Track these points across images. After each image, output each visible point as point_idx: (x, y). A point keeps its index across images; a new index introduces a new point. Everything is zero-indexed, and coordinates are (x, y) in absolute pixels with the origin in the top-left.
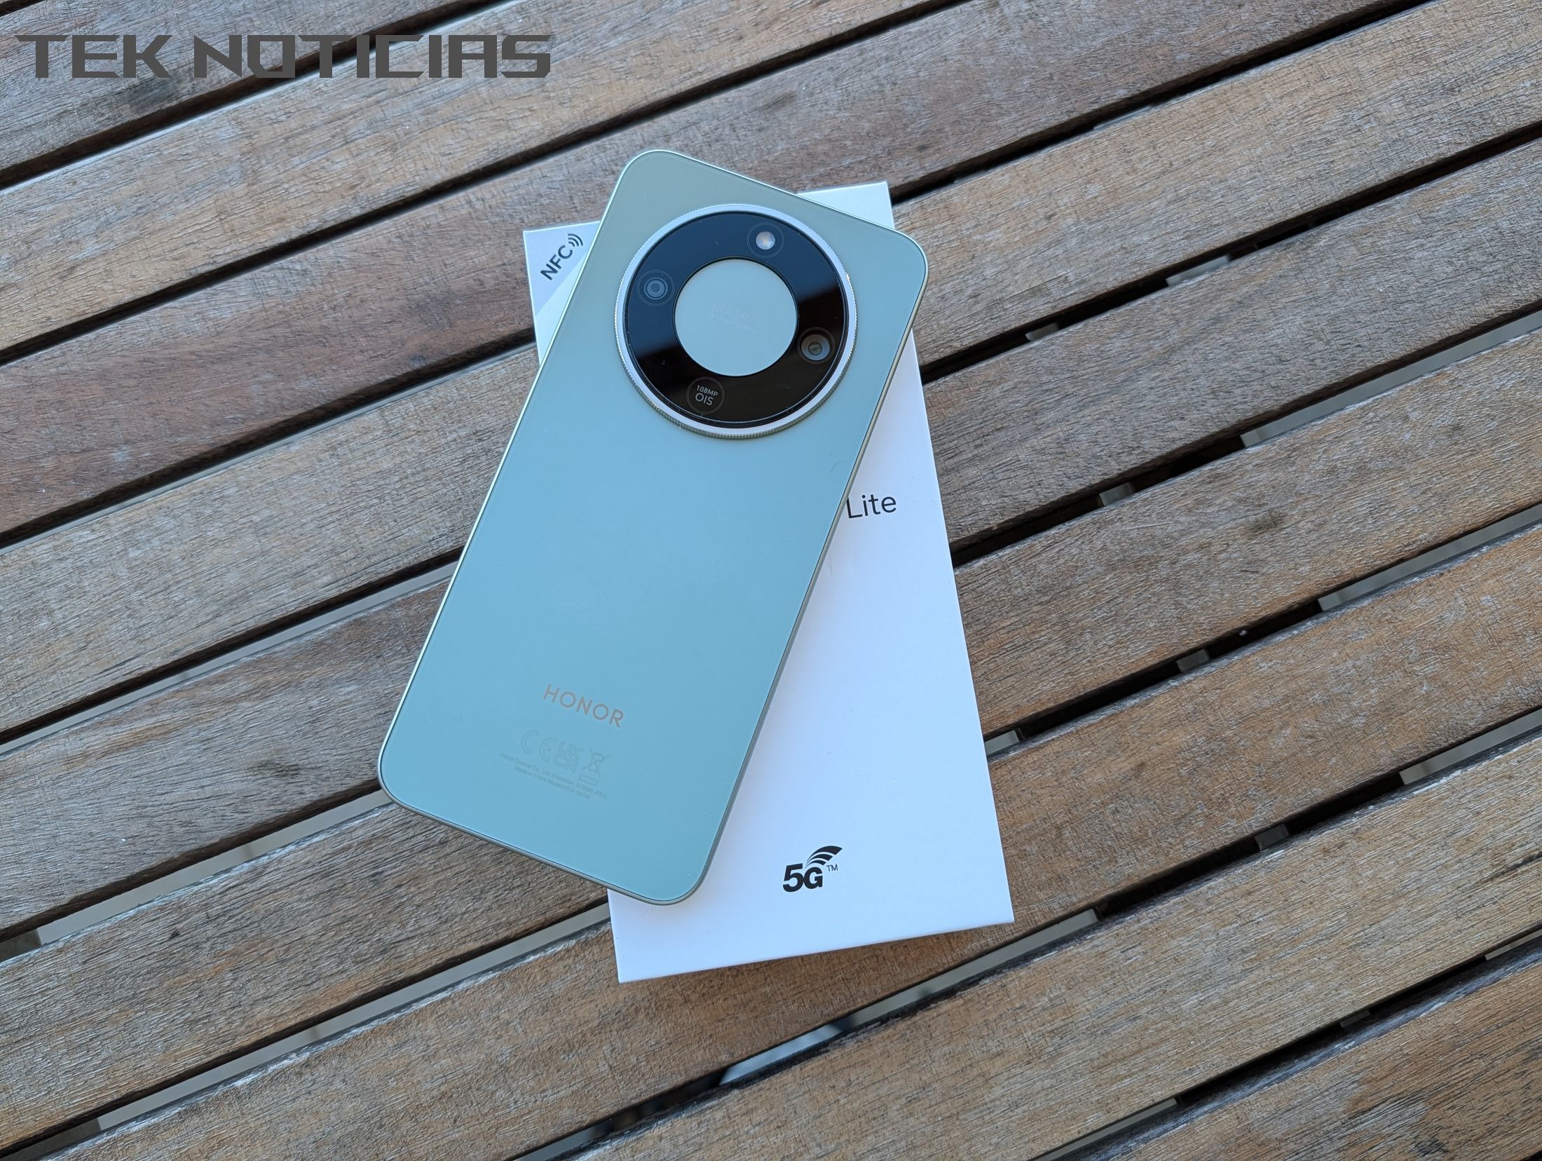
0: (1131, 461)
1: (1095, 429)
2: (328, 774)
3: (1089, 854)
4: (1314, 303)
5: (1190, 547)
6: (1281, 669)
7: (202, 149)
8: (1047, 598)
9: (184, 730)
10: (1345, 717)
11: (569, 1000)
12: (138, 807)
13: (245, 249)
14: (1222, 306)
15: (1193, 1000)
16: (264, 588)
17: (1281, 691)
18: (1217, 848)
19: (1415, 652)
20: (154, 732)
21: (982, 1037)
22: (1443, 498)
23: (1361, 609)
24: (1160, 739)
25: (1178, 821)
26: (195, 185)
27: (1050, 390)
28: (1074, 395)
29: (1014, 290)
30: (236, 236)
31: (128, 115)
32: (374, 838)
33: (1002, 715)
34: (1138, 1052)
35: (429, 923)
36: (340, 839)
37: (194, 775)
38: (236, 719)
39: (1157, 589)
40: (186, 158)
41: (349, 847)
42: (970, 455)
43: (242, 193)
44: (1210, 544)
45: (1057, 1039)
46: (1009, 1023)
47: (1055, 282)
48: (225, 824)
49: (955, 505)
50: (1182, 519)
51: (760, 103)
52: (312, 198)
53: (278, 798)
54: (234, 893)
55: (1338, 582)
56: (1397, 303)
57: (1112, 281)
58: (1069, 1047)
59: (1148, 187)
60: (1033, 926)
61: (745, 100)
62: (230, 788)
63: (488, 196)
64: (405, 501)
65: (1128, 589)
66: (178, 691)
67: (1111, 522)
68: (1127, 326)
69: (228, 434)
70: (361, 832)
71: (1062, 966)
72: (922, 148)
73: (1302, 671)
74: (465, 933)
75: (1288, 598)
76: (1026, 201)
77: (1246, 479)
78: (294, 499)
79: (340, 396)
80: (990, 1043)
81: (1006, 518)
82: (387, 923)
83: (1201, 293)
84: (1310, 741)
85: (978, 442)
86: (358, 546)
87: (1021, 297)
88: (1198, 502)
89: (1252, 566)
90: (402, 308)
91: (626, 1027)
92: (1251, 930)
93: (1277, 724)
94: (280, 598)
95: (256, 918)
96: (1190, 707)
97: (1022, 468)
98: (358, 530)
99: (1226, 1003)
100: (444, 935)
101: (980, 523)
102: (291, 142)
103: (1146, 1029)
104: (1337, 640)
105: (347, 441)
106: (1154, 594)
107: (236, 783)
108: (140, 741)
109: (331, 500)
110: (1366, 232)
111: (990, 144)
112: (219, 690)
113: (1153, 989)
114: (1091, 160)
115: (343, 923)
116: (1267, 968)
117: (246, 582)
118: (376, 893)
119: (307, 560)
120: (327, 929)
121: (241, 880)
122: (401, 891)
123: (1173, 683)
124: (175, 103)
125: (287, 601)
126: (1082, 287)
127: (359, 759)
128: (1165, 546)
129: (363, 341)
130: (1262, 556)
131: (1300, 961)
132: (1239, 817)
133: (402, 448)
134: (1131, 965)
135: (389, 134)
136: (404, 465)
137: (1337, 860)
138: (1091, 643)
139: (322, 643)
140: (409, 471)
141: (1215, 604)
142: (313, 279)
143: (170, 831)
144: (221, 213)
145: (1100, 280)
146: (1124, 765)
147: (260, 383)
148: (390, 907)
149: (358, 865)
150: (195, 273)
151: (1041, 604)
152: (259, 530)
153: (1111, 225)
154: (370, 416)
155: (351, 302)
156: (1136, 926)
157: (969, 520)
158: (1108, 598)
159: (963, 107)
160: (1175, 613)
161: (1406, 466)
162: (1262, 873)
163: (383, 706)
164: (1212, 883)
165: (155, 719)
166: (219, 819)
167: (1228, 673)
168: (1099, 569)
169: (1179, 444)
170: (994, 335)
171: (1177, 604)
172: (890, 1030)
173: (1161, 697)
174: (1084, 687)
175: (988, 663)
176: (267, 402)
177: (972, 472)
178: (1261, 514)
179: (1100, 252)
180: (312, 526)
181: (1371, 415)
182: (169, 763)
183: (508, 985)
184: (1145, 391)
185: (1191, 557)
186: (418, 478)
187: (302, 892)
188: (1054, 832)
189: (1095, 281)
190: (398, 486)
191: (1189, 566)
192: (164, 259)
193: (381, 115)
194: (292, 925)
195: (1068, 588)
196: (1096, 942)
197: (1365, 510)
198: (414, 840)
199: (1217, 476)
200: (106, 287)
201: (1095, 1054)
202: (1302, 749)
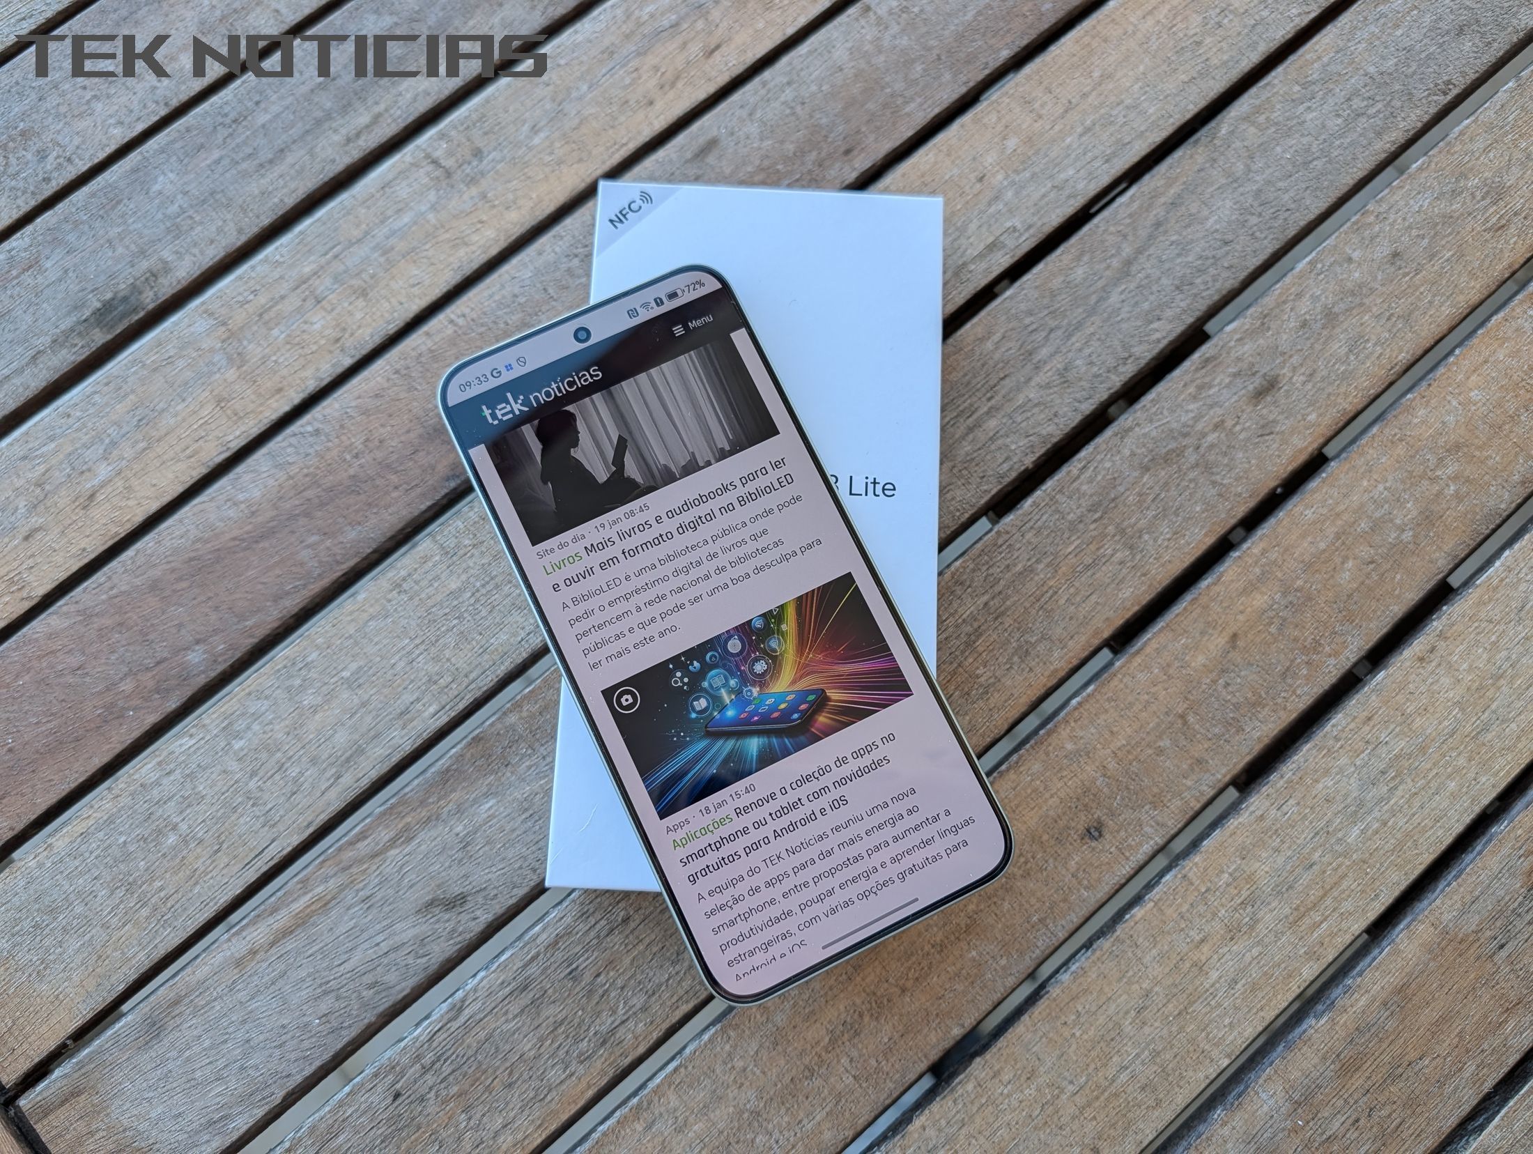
0: (1129, 370)
1: (1087, 351)
2: (495, 892)
3: (1217, 730)
4: (1235, 185)
5: (1206, 430)
6: (1325, 511)
7: (181, 349)
8: (1097, 515)
9: (342, 896)
10: (1394, 535)
11: (794, 1027)
12: (321, 986)
13: (253, 428)
14: (1158, 212)
15: (1356, 831)
16: (375, 737)
17: (1331, 531)
18: (1326, 688)
19: (1432, 459)
20: (313, 907)
21: (1182, 930)
22: (1407, 318)
23: (1373, 437)
24: (1242, 608)
25: (1284, 675)
26: (186, 383)
27: (1035, 330)
28: (1058, 327)
29: (974, 252)
30: (241, 418)
31: (100, 338)
32: (559, 937)
33: (1096, 632)
34: (1325, 895)
35: (638, 1001)
36: (526, 950)
37: (365, 936)
38: (388, 869)
39: (1191, 475)
40: (170, 361)
41: (538, 955)
42: (985, 409)
43: (235, 377)
44: (1223, 421)
45: (1249, 909)
46: (1202, 908)
47: (1006, 235)
48: (411, 972)
49: (988, 457)
50: (1191, 407)
51: (689, 155)
52: (302, 361)
53: (454, 930)
54: (442, 1036)
55: (1345, 419)
56: (1306, 164)
57: (1055, 218)
58: (1262, 913)
59: (1057, 128)
60: (1191, 813)
61: (674, 156)
62: (405, 937)
63: (467, 311)
64: (484, 613)
65: (1166, 484)
66: (324, 861)
67: (1131, 429)
68: (1082, 253)
69: (292, 604)
70: (544, 936)
71: (1230, 840)
72: (847, 152)
73: (1342, 507)
74: (675, 998)
75: (1306, 448)
76: (956, 171)
77: (1233, 355)
78: (376, 644)
79: (389, 535)
80: (1192, 933)
81: (1037, 455)
82: (598, 1014)
83: (1136, 205)
84: (1372, 566)
85: (989, 395)
86: (453, 669)
87: (981, 256)
88: (1200, 388)
89: (1266, 430)
90: (421, 436)
91: (857, 1034)
92: (1383, 751)
93: (1338, 560)
94: (394, 741)
95: (470, 1053)
96: (1257, 570)
97: (1036, 405)
98: (447, 653)
99: (1385, 824)
100: (656, 1007)
101: (1016, 466)
102: (266, 317)
103: (1324, 872)
104: (1362, 470)
105: (409, 575)
106: (1191, 481)
107: (407, 931)
108: (302, 921)
109: (412, 634)
110: (1257, 110)
111: (906, 131)
112: (363, 847)
113: (1317, 834)
114: (999, 119)
115: (556, 1029)
116: (1409, 780)
117: (356, 737)
118: (578, 989)
119: (408, 698)
120: (542, 1040)
121: (444, 1021)
122: (602, 979)
123: (1235, 554)
124: (142, 314)
125: (401, 742)
126: (1032, 231)
127: (521, 868)
128: (1185, 435)
129: (394, 478)
130: (1271, 417)
131: (1434, 764)
132: (1336, 654)
133: (464, 565)
134: (1289, 819)
135: (356, 282)
136: (472, 580)
137: (1434, 664)
138: (1151, 542)
139: (448, 770)
140: (478, 584)
141: (1245, 472)
142: (327, 435)
143: (360, 997)
144: (220, 401)
145: (1045, 220)
146: (1218, 641)
147: (308, 546)
148: (596, 998)
149: (552, 968)
150: (212, 464)
151: (1095, 521)
152: (352, 684)
153: (1037, 169)
154: (424, 544)
155: (371, 445)
156: (1281, 782)
157: (1006, 466)
158: (1151, 497)
159: (870, 106)
160: (1214, 492)
161: (1367, 301)
162: (1374, 698)
163: (526, 810)
164: (1333, 721)
165: (310, 895)
166: (404, 970)
167: (1279, 530)
168: (1136, 474)
169: (1164, 342)
170: (969, 297)
171: (1214, 483)
172: (1098, 953)
173: (1229, 570)
174: (1159, 583)
175: (1068, 589)
176: (320, 562)
177: (992, 423)
178: (1257, 382)
179: (1036, 196)
180: (402, 664)
181: (1319, 266)
182: (338, 932)
183: (732, 1034)
184: (1118, 306)
185: (1212, 438)
186: (488, 587)
187: (506, 1013)
188: (1180, 721)
189: (1040, 223)
190: (472, 600)
191: (1212, 446)
192: (179, 461)
193: (342, 268)
194: (507, 1047)
195: (1113, 500)
196: (1252, 809)
197: (1344, 350)
198: (598, 927)
199: (1207, 361)
200: (131, 503)
201: (1287, 911)
202: (1368, 576)
